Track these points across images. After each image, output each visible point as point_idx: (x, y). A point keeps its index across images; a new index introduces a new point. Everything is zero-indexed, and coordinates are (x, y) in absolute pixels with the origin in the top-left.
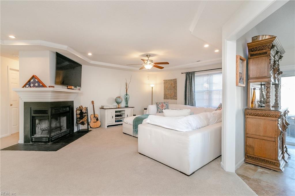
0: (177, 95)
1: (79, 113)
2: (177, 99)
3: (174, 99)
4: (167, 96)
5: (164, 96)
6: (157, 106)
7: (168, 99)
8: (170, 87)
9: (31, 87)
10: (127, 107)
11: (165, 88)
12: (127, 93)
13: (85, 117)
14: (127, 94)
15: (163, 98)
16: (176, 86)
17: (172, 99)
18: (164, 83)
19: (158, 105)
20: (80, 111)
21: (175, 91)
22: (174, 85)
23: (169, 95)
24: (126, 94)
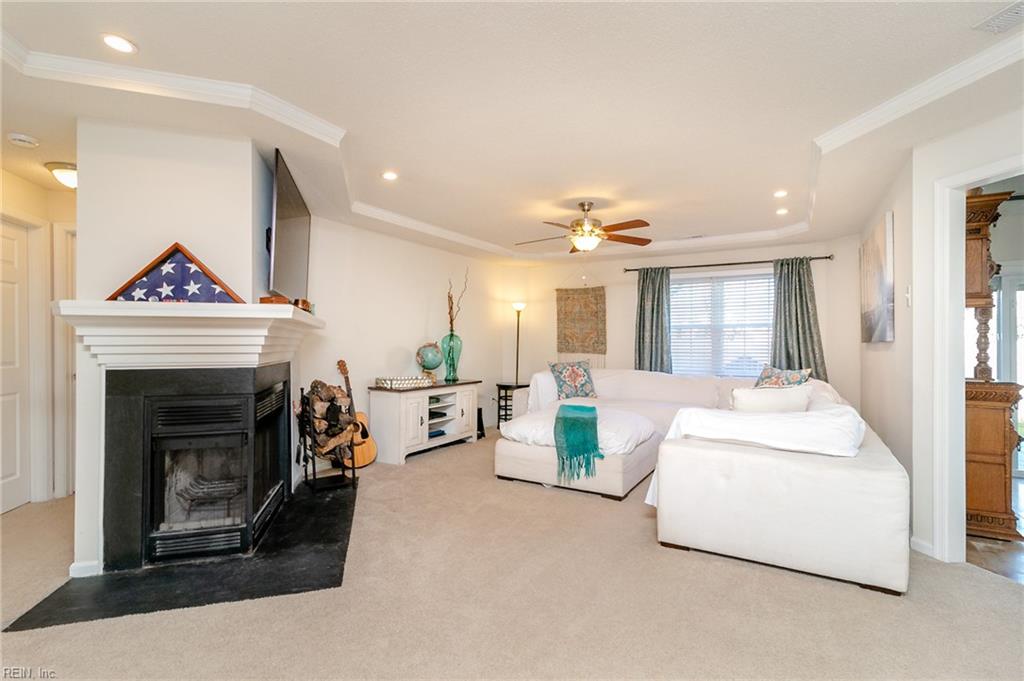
0: (605, 339)
1: (325, 410)
2: (605, 353)
3: (595, 351)
4: (570, 340)
5: (560, 343)
6: (557, 378)
7: (573, 352)
8: (580, 312)
9: (161, 300)
10: (452, 382)
11: (563, 317)
12: (452, 330)
13: (349, 428)
14: (452, 335)
15: (556, 349)
16: (605, 312)
17: (588, 352)
18: (559, 299)
19: (561, 373)
20: (327, 404)
21: (600, 326)
22: (594, 307)
23: (577, 338)
24: (449, 333)
